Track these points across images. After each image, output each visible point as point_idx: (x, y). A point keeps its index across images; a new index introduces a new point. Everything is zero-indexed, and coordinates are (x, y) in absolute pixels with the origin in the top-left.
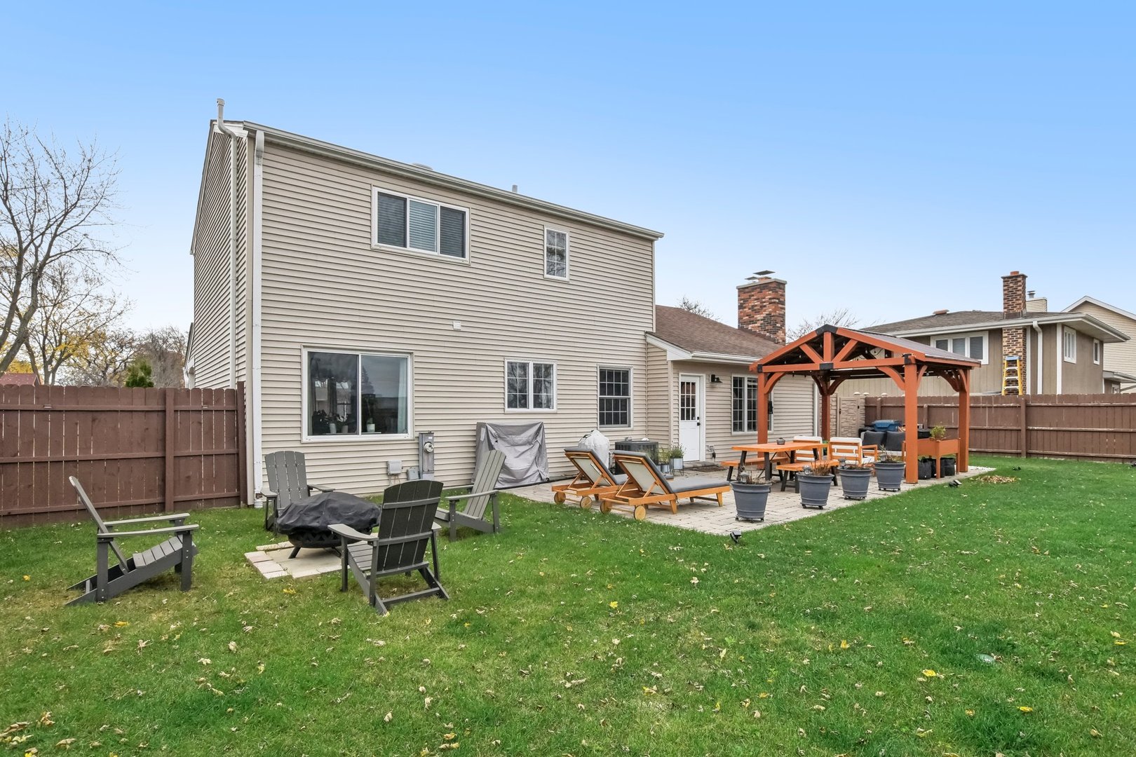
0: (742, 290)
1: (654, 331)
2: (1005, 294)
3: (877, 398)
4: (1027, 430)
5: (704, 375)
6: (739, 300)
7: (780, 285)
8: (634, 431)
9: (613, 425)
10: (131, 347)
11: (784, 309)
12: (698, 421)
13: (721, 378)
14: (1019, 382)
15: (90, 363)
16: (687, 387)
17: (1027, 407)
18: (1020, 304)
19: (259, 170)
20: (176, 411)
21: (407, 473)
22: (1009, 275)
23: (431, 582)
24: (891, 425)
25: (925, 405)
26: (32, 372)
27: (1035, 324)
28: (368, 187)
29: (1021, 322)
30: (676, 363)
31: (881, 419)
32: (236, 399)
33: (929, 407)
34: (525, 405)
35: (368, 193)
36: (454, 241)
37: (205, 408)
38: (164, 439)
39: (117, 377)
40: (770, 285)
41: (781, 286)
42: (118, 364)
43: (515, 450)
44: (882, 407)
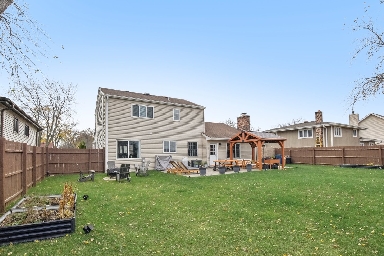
0: (238, 118)
1: (204, 132)
2: (316, 117)
3: (278, 148)
4: (315, 157)
5: (217, 143)
6: (238, 121)
8: (198, 158)
9: (192, 156)
10: (78, 134)
11: (249, 123)
12: (216, 155)
13: (222, 144)
14: (320, 143)
15: (67, 139)
16: (213, 147)
17: (314, 150)
18: (320, 120)
19: (107, 104)
20: (91, 153)
21: (139, 167)
22: (317, 111)
23: (129, 180)
24: (280, 156)
25: (289, 150)
26: (52, 142)
27: (324, 126)
28: (130, 104)
29: (320, 125)
30: (208, 140)
31: (279, 154)
32: (103, 151)
33: (290, 151)
34: (168, 152)
35: (130, 106)
36: (150, 114)
37: (97, 153)
38: (89, 159)
39: (74, 143)
40: (245, 117)
41: (248, 117)
42: (74, 139)
43: (164, 162)
44: (279, 151)
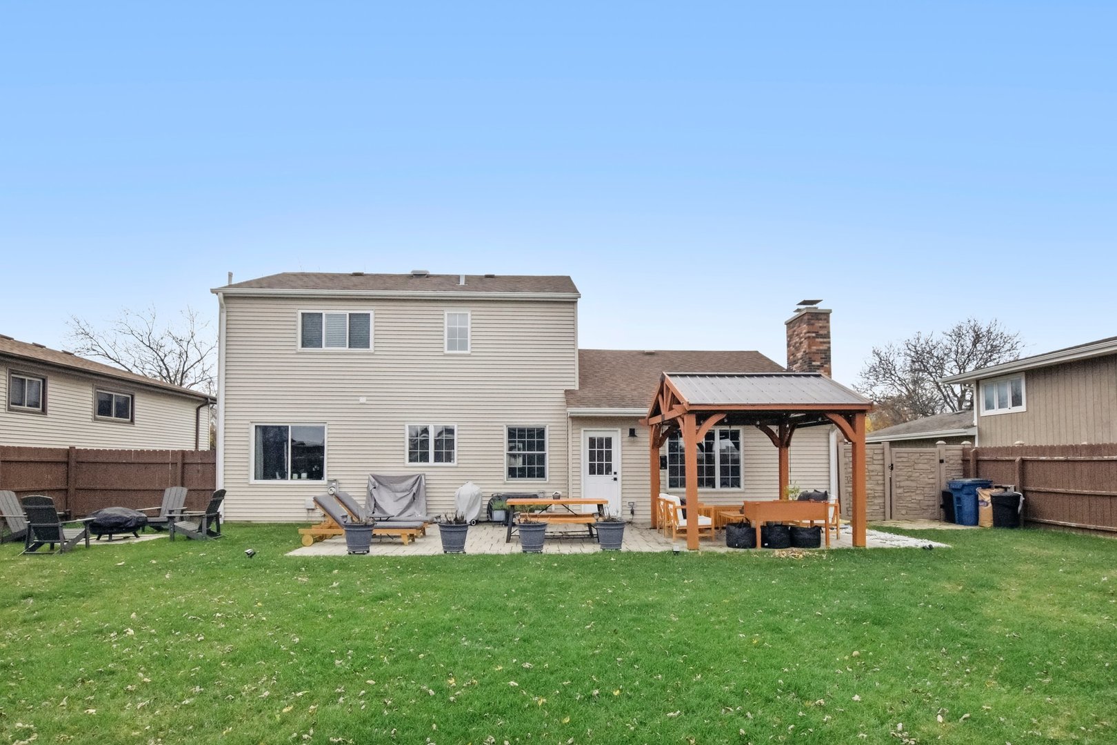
0: (790, 324)
1: (577, 389)
5: (619, 430)
6: (787, 336)
7: (826, 315)
8: (548, 483)
9: (527, 478)
11: (829, 343)
12: (615, 476)
13: (640, 432)
16: (601, 444)
19: (224, 316)
25: (1018, 459)
28: (293, 311)
33: (1023, 462)
34: (426, 461)
35: (294, 315)
38: (177, 480)
41: (823, 317)
43: (396, 496)
44: (978, 461)
